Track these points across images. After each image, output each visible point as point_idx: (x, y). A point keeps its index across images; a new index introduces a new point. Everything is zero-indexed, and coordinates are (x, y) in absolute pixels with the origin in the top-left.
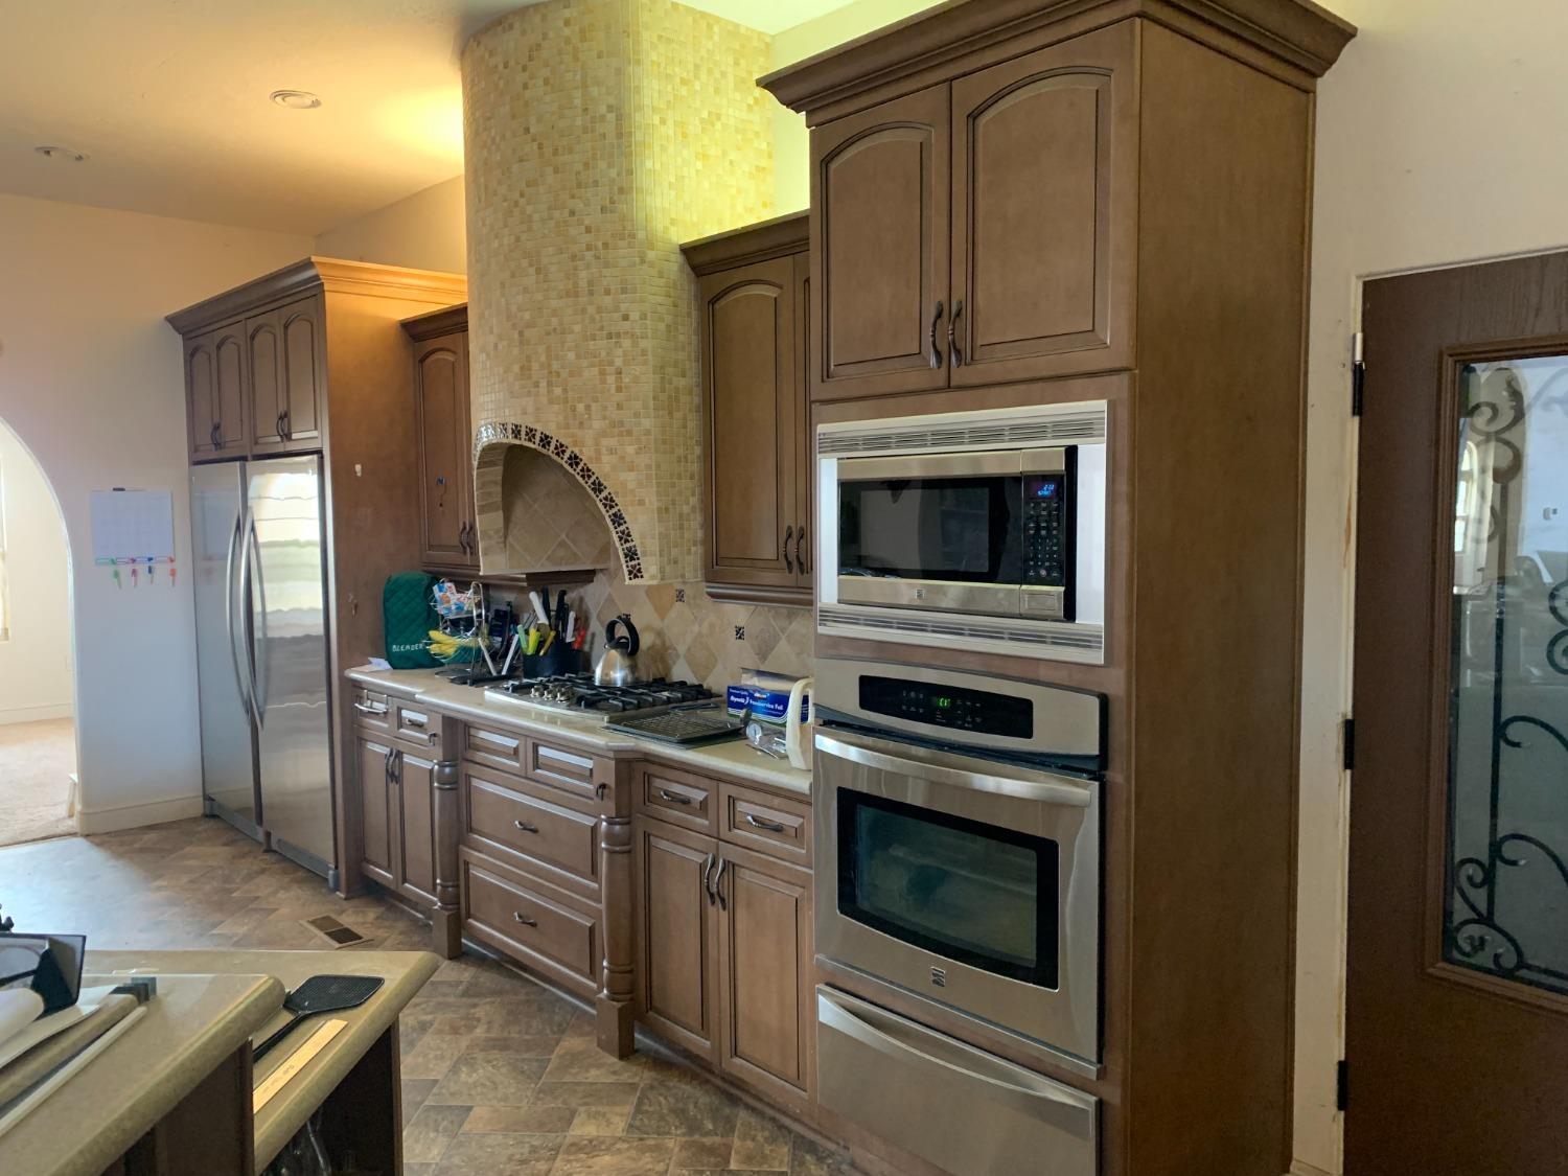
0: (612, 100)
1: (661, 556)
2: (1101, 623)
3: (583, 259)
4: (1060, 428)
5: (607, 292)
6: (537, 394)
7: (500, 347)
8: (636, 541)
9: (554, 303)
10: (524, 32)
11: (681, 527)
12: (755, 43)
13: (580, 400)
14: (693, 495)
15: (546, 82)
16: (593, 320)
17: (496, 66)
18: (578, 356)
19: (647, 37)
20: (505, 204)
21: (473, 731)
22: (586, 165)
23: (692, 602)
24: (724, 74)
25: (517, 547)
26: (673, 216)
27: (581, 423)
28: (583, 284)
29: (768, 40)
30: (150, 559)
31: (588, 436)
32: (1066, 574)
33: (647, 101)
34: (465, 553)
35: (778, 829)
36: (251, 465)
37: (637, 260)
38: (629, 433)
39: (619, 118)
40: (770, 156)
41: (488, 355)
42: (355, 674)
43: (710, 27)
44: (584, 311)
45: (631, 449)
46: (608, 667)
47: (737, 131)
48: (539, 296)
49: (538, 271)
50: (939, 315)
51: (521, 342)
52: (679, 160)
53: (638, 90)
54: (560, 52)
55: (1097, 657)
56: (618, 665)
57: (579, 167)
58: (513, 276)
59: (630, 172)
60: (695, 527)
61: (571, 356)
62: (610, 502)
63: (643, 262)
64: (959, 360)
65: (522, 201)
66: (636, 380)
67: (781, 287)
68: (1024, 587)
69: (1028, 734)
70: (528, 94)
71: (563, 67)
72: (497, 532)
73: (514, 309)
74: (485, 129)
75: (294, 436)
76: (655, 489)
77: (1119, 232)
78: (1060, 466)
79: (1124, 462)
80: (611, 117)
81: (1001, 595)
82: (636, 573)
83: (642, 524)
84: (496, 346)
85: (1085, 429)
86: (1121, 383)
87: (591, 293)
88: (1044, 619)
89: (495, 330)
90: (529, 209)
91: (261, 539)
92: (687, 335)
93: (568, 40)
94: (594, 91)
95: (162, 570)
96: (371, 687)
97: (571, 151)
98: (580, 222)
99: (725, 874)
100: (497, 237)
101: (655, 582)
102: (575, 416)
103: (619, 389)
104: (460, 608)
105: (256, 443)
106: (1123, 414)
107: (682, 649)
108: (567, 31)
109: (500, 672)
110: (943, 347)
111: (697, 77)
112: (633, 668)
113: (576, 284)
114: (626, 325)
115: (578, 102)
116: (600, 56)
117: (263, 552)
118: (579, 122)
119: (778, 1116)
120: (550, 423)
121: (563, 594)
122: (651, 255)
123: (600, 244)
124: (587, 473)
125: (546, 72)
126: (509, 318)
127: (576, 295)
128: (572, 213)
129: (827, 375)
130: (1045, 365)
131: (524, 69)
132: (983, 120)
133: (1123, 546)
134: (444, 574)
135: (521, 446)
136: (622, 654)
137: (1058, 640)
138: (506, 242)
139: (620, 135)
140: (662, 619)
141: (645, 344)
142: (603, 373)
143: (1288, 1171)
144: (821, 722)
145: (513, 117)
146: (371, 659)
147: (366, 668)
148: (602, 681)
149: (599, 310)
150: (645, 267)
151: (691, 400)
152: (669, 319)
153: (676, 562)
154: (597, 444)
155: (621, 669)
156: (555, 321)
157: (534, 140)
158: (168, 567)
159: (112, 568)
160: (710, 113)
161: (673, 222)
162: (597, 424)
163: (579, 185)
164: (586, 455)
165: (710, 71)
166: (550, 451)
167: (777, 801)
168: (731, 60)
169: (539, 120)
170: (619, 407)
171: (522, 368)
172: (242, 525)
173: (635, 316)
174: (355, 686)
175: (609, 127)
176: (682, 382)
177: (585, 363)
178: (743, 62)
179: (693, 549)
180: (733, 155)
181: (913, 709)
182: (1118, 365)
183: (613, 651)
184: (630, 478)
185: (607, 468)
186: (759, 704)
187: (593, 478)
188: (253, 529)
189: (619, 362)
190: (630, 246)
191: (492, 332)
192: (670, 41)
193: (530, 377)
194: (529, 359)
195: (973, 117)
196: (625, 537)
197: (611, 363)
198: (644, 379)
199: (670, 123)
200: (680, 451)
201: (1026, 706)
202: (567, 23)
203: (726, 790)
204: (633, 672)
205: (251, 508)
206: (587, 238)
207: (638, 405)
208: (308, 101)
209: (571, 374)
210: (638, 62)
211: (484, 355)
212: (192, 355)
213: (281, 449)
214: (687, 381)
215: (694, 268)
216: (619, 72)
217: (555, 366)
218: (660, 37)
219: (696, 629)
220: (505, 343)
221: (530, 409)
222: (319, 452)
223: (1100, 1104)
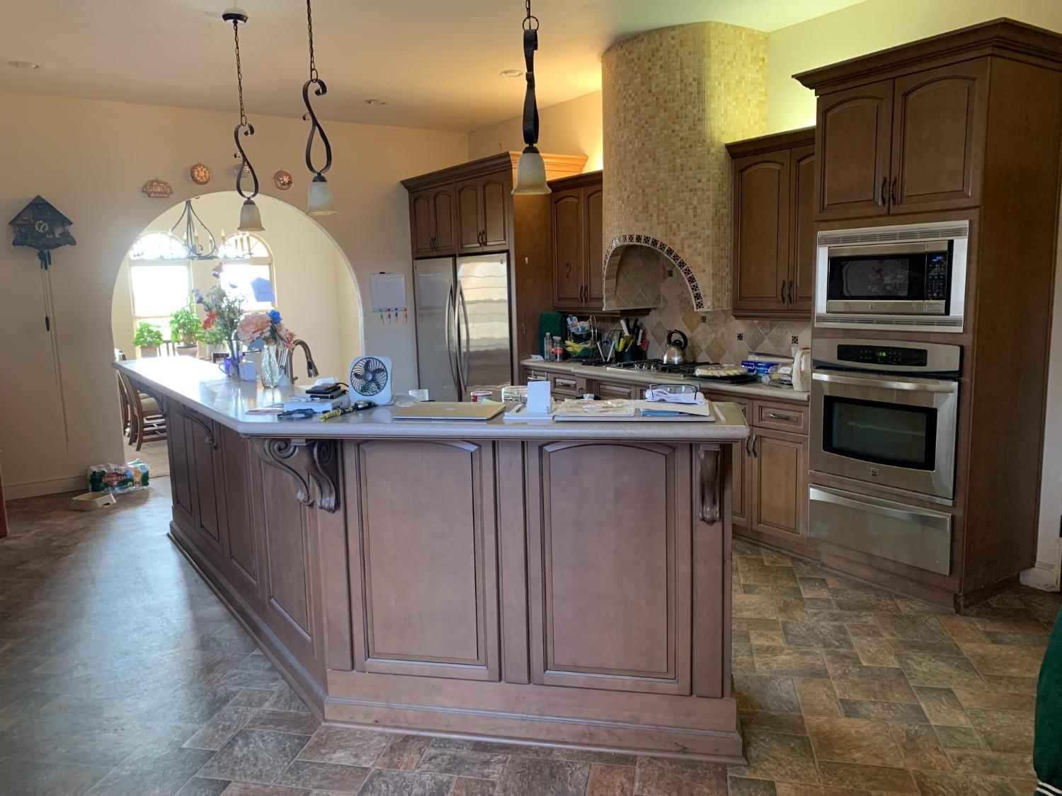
0: (695, 76)
1: (713, 297)
2: (963, 315)
3: (678, 153)
4: (945, 233)
5: (691, 169)
6: (651, 220)
7: (631, 197)
8: (701, 291)
9: (662, 175)
10: (649, 43)
11: (722, 283)
12: (761, 38)
13: (674, 222)
14: (727, 267)
15: (661, 67)
16: (682, 183)
17: (633, 59)
18: (674, 201)
19: (714, 43)
20: (637, 127)
21: (601, 386)
22: (681, 108)
23: (711, 322)
24: (746, 56)
25: (620, 296)
26: (723, 130)
27: (674, 234)
28: (678, 166)
29: (767, 35)
30: (396, 309)
31: (677, 240)
32: (946, 295)
33: (713, 75)
34: (582, 301)
35: (787, 419)
36: (459, 260)
37: (706, 153)
38: (699, 237)
39: (699, 84)
40: (766, 95)
41: (623, 201)
42: (526, 362)
43: (741, 33)
44: (678, 179)
45: (700, 245)
46: (670, 356)
47: (752, 83)
48: (654, 172)
49: (654, 160)
50: (885, 182)
51: (643, 195)
52: (726, 102)
53: (709, 69)
54: (669, 52)
55: (960, 329)
56: (676, 354)
57: (678, 109)
58: (640, 162)
59: (704, 110)
60: (728, 283)
61: (671, 200)
62: (688, 272)
63: (709, 153)
64: (894, 204)
65: (646, 126)
66: (704, 211)
67: (782, 164)
68: (926, 301)
69: (924, 364)
70: (650, 73)
71: (670, 59)
72: (613, 289)
73: (640, 178)
74: (625, 90)
75: (488, 244)
76: (711, 264)
77: (977, 149)
78: (945, 248)
79: (975, 247)
80: (695, 84)
81: (914, 305)
82: (700, 305)
83: (705, 282)
84: (628, 197)
85: (958, 233)
86: (976, 212)
87: (682, 170)
88: (934, 315)
89: (628, 189)
90: (650, 130)
91: (466, 299)
92: (727, 188)
93: (673, 47)
94: (687, 71)
95: (401, 314)
96: (536, 369)
97: (674, 101)
98: (677, 135)
99: (757, 442)
100: (630, 143)
101: (710, 310)
102: (671, 230)
103: (695, 216)
104: (583, 329)
105: (462, 248)
106: (976, 226)
107: (704, 347)
108: (673, 42)
109: (606, 358)
110: (886, 197)
111: (734, 59)
112: (683, 355)
113: (674, 166)
114: (700, 185)
115: (678, 77)
116: (690, 54)
117: (468, 307)
118: (678, 86)
119: (781, 550)
120: (658, 234)
121: (637, 320)
122: (713, 150)
123: (687, 146)
124: (676, 258)
125: (661, 62)
126: (637, 183)
127: (674, 171)
128: (673, 131)
129: (823, 209)
130: (938, 205)
131: (649, 61)
132: (911, 96)
133: (973, 283)
134: (570, 313)
135: (641, 246)
136: (678, 349)
137: (940, 323)
138: (636, 145)
139: (699, 93)
140: (692, 332)
141: (709, 193)
142: (687, 209)
143: (1034, 566)
144: (815, 367)
145: (642, 84)
146: (532, 356)
147: (530, 360)
148: (667, 361)
149: (686, 178)
150: (710, 156)
151: (728, 220)
152: (719, 181)
153: (719, 300)
154: (682, 243)
155: (678, 355)
156: (662, 184)
157: (653, 96)
158: (404, 313)
159: (380, 313)
160: (740, 77)
161: (723, 133)
162: (683, 234)
163: (678, 117)
164: (676, 249)
165: (740, 56)
166: (657, 248)
167: (787, 406)
168: (750, 49)
169: (657, 86)
170: (695, 224)
171: (643, 208)
172: (455, 290)
173: (704, 180)
174: (525, 369)
175: (694, 89)
176: (724, 211)
177: (678, 204)
178: (755, 49)
179: (727, 294)
180: (749, 97)
181: (866, 358)
182: (973, 205)
183: (673, 348)
184: (699, 259)
185: (687, 255)
186: (761, 368)
187: (680, 260)
188: (461, 293)
189: (695, 203)
190: (703, 146)
191: (625, 190)
192: (723, 43)
193: (647, 212)
194: (647, 203)
195: (906, 95)
196: (695, 288)
197: (691, 204)
198: (707, 211)
199: (723, 84)
200: (722, 246)
201: (924, 352)
202: (673, 38)
203: (757, 403)
204: (683, 357)
205: (460, 281)
206: (681, 143)
207: (704, 223)
208: (517, 74)
209: (670, 210)
210: (709, 56)
211: (621, 202)
212: (415, 200)
213: (480, 250)
214: (727, 211)
215: (731, 155)
216: (699, 61)
217: (662, 206)
218: (719, 42)
219: (713, 336)
220: (634, 195)
221: (648, 227)
222: (507, 251)
223: (953, 517)
